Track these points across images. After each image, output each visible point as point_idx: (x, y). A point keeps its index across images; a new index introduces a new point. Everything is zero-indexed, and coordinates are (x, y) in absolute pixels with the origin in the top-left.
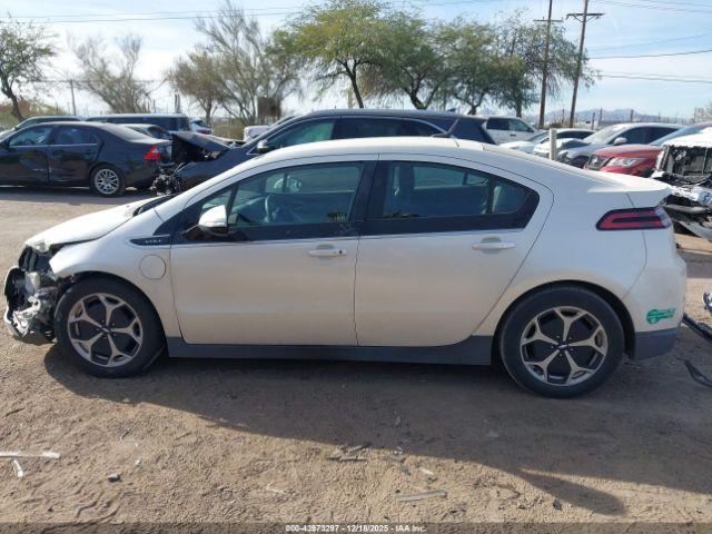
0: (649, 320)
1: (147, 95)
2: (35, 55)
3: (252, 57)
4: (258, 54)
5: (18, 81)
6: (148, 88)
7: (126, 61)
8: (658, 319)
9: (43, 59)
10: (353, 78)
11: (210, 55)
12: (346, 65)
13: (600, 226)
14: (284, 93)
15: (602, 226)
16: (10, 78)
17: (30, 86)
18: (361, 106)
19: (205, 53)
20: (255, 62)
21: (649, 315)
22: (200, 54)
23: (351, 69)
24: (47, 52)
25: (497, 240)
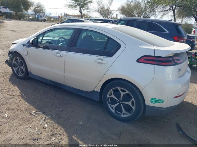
0: (152, 102)
1: (112, 14)
2: (88, 3)
3: (143, 4)
4: (145, 4)
5: (83, 9)
6: (113, 12)
7: (108, 5)
8: (156, 102)
9: (90, 4)
10: (174, 11)
11: (131, 3)
12: (172, 7)
13: (138, 61)
14: (151, 15)
15: (139, 61)
16: (82, 9)
17: (86, 11)
18: (175, 21)
19: (130, 3)
20: (143, 6)
21: (152, 99)
22: (129, 3)
23: (174, 9)
24: (91, 2)
25: (102, 60)
